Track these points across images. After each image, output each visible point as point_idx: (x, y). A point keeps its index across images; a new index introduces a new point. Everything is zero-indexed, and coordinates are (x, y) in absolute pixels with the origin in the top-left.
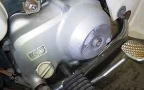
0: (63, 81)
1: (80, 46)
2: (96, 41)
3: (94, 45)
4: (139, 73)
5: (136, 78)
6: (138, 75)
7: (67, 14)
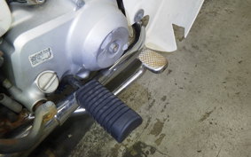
0: (74, 94)
1: (96, 50)
2: (112, 46)
3: (111, 50)
4: (154, 101)
5: (150, 106)
6: (152, 104)
7: (81, 11)
